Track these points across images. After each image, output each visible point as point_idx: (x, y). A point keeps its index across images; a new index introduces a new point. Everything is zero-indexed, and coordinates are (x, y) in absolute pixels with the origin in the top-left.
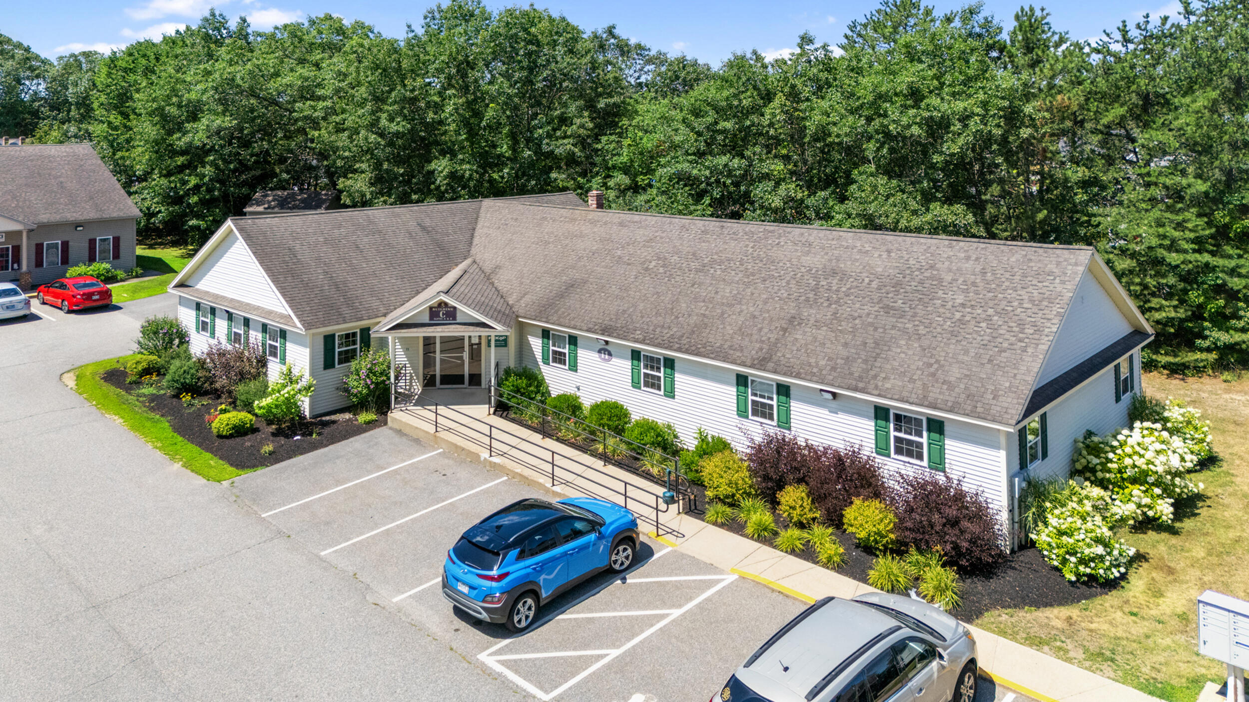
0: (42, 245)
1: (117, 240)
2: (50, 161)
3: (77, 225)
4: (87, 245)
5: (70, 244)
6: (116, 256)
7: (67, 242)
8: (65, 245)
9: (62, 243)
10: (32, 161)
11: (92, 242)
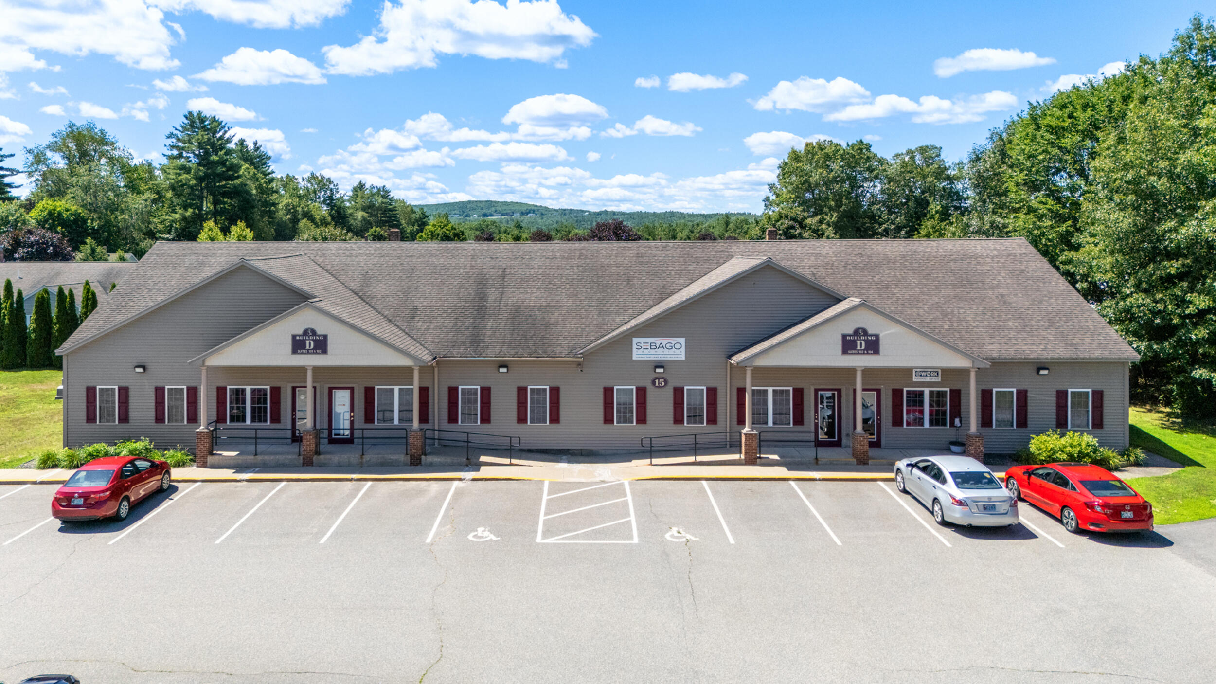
0: (991, 392)
1: (1099, 396)
2: (978, 263)
3: (1040, 366)
4: (1054, 399)
5: (1029, 394)
6: (1098, 423)
7: (1026, 391)
8: (1023, 396)
9: (1018, 392)
10: (955, 261)
11: (1061, 395)
